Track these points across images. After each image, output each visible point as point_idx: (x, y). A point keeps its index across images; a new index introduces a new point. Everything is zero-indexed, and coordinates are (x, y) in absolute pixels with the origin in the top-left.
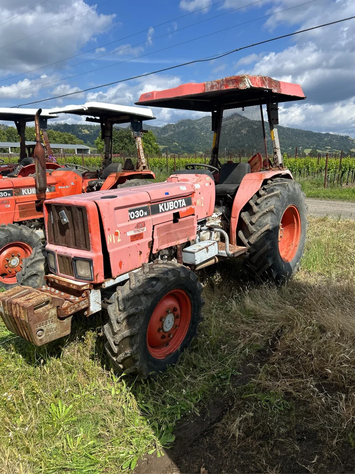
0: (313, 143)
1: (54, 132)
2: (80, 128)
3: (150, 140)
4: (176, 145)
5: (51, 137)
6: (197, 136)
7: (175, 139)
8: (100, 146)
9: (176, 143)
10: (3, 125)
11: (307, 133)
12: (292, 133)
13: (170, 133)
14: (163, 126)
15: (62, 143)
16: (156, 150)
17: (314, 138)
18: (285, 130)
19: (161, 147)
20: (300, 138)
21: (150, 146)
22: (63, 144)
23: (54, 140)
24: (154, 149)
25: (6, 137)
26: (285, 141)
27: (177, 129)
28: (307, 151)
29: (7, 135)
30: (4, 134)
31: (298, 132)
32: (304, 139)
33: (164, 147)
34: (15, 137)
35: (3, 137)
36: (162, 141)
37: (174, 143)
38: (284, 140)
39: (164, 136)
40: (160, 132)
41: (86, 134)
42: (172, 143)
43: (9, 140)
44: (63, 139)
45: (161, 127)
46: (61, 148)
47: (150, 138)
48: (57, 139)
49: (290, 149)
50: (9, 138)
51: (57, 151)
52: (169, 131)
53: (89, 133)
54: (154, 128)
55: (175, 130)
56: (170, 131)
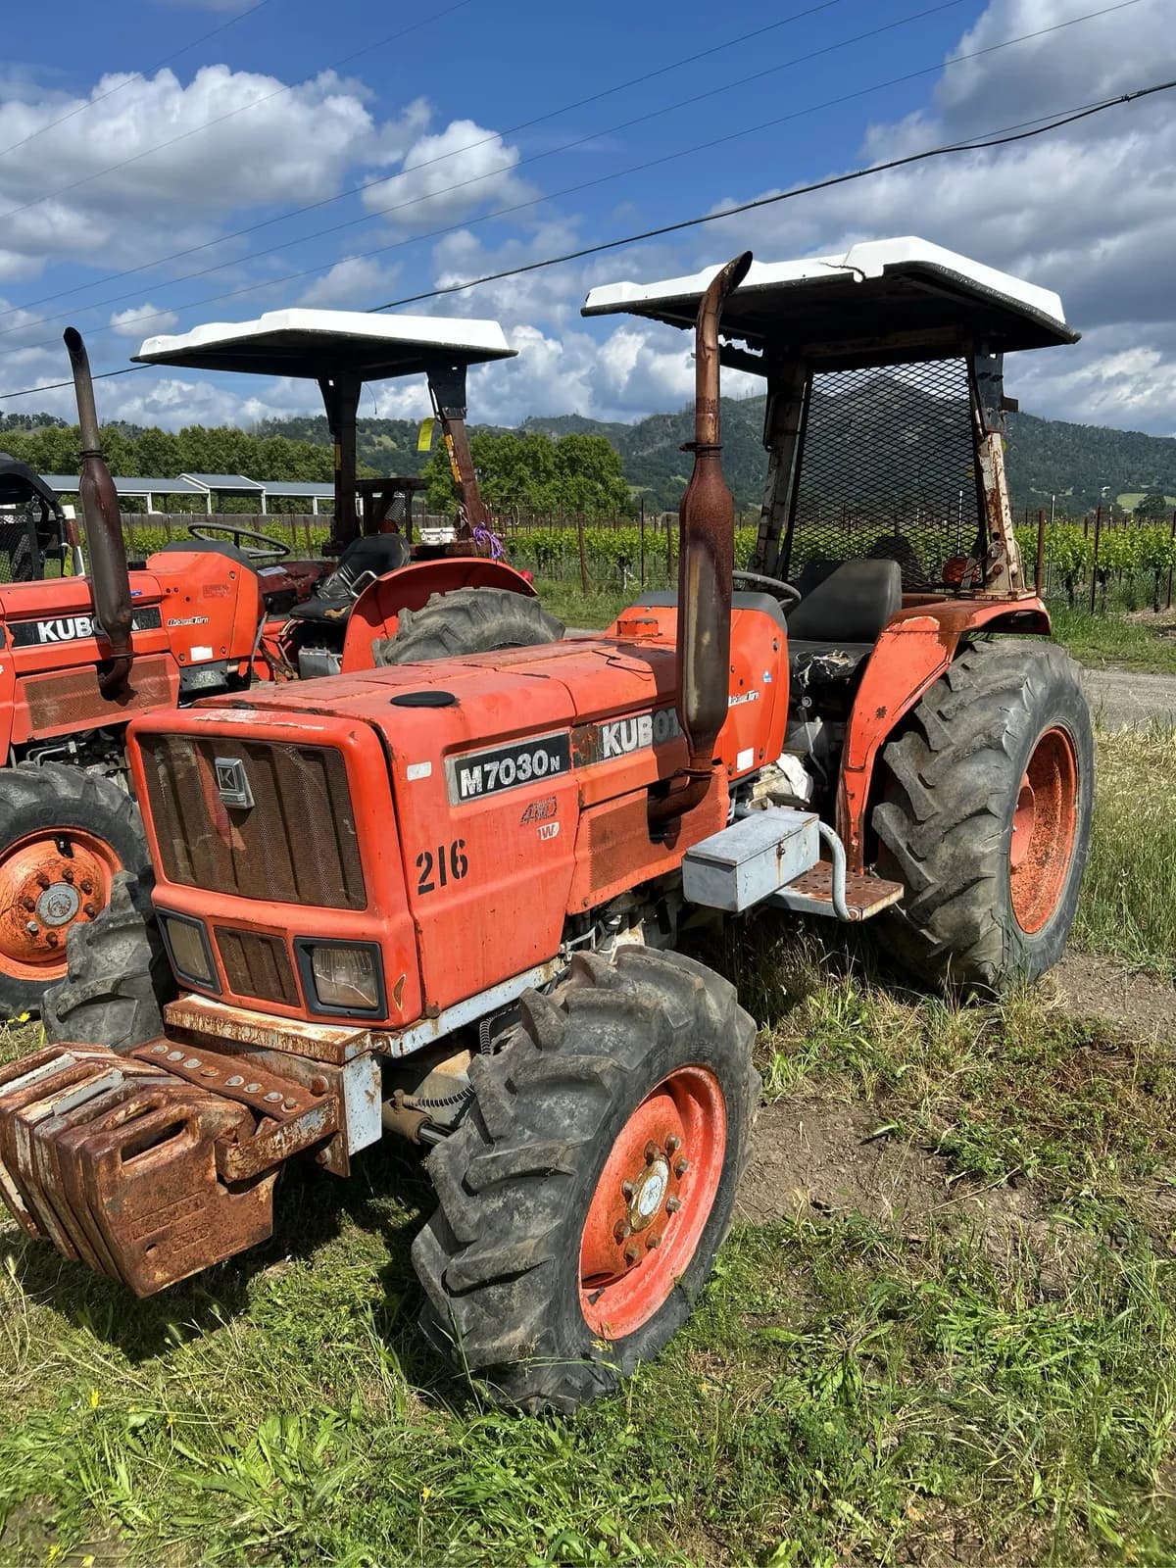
0: (1149, 474)
1: (287, 442)
2: (368, 432)
3: (602, 468)
4: (679, 483)
5: (279, 459)
6: (752, 454)
7: (678, 462)
8: (439, 488)
9: (679, 478)
10: (123, 422)
11: (1126, 438)
12: (1073, 440)
13: (660, 445)
14: (639, 423)
15: (314, 479)
16: (621, 500)
17: (1154, 458)
18: (1049, 431)
19: (634, 492)
20: (1104, 457)
21: (600, 486)
22: (320, 481)
23: (287, 468)
24: (615, 496)
25: (134, 462)
26: (1052, 469)
27: (683, 431)
28: (1129, 502)
29: (138, 453)
30: (129, 452)
31: (1097, 437)
32: (1116, 461)
33: (641, 489)
34: (166, 461)
35: (127, 461)
36: (636, 471)
37: (672, 478)
38: (1048, 463)
39: (640, 453)
40: (627, 440)
41: (386, 450)
42: (668, 477)
43: (145, 472)
44: (319, 466)
45: (632, 424)
46: (312, 497)
47: (600, 462)
48: (297, 467)
49: (1069, 493)
50: (145, 464)
51: (298, 505)
52: (658, 438)
53: (394, 445)
54: (608, 429)
55: (676, 434)
56: (662, 439)
